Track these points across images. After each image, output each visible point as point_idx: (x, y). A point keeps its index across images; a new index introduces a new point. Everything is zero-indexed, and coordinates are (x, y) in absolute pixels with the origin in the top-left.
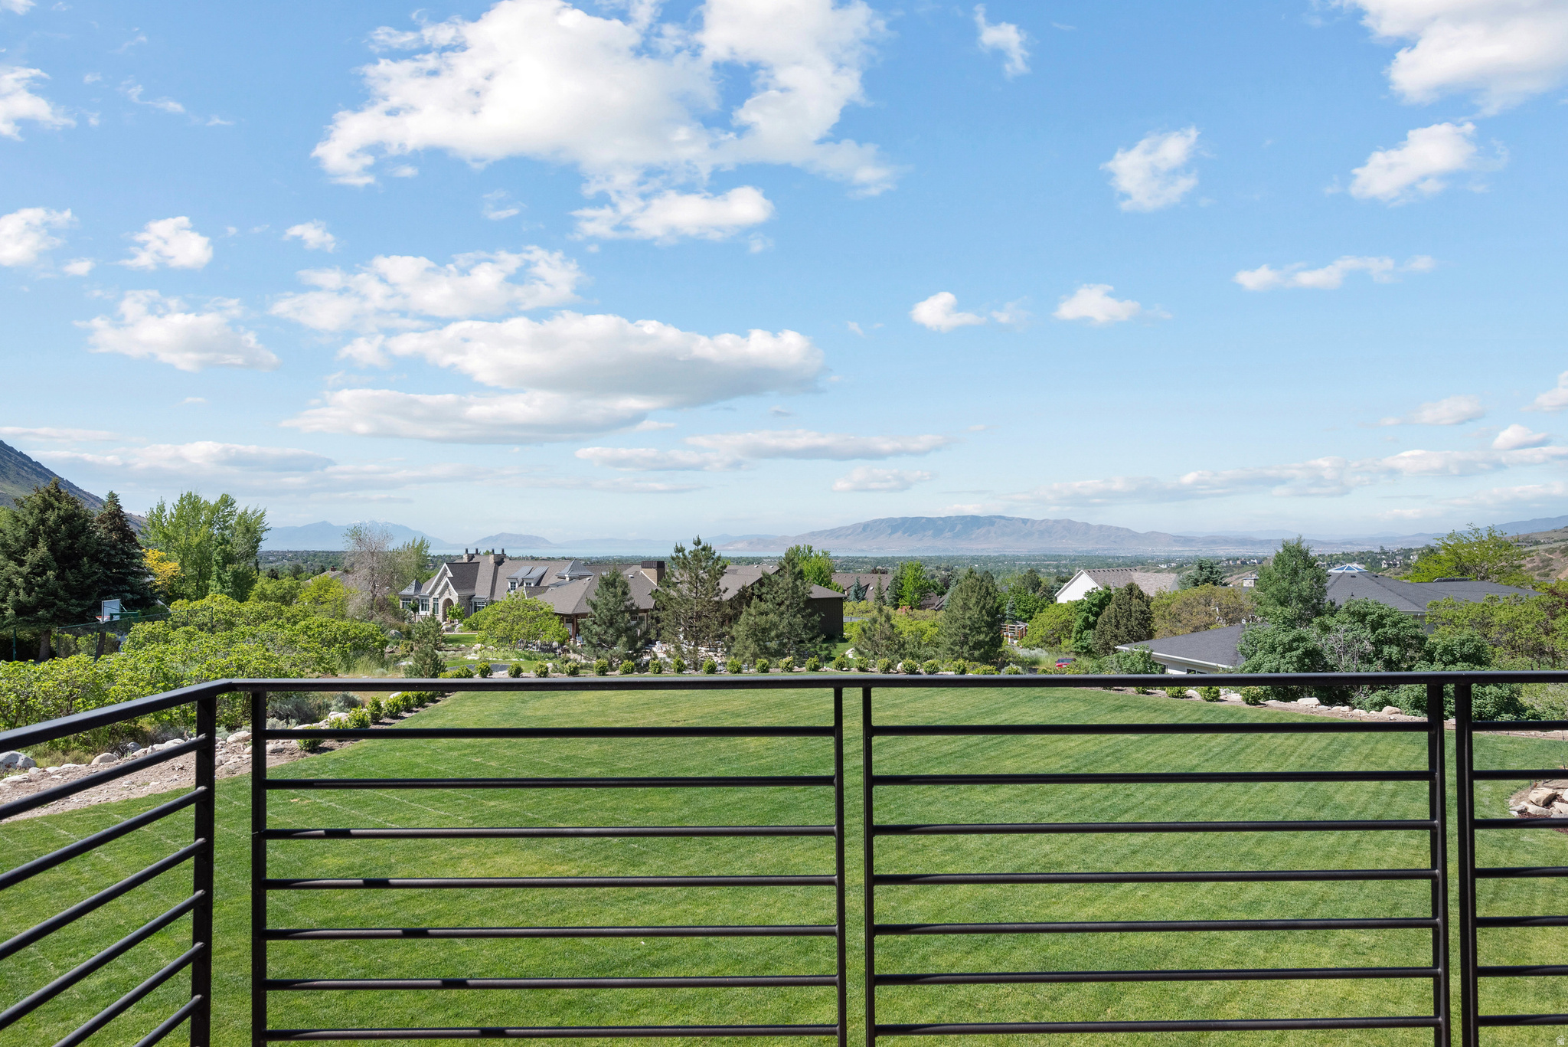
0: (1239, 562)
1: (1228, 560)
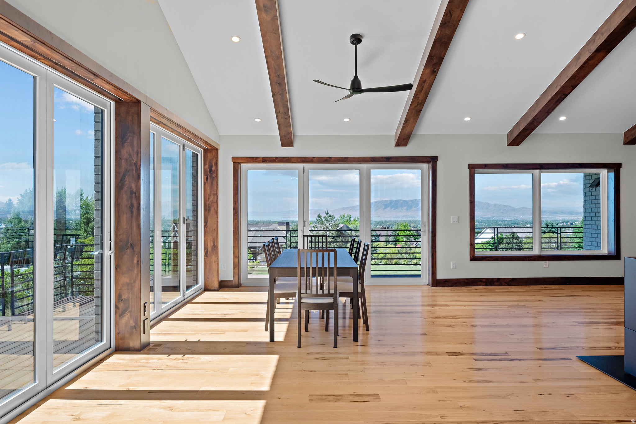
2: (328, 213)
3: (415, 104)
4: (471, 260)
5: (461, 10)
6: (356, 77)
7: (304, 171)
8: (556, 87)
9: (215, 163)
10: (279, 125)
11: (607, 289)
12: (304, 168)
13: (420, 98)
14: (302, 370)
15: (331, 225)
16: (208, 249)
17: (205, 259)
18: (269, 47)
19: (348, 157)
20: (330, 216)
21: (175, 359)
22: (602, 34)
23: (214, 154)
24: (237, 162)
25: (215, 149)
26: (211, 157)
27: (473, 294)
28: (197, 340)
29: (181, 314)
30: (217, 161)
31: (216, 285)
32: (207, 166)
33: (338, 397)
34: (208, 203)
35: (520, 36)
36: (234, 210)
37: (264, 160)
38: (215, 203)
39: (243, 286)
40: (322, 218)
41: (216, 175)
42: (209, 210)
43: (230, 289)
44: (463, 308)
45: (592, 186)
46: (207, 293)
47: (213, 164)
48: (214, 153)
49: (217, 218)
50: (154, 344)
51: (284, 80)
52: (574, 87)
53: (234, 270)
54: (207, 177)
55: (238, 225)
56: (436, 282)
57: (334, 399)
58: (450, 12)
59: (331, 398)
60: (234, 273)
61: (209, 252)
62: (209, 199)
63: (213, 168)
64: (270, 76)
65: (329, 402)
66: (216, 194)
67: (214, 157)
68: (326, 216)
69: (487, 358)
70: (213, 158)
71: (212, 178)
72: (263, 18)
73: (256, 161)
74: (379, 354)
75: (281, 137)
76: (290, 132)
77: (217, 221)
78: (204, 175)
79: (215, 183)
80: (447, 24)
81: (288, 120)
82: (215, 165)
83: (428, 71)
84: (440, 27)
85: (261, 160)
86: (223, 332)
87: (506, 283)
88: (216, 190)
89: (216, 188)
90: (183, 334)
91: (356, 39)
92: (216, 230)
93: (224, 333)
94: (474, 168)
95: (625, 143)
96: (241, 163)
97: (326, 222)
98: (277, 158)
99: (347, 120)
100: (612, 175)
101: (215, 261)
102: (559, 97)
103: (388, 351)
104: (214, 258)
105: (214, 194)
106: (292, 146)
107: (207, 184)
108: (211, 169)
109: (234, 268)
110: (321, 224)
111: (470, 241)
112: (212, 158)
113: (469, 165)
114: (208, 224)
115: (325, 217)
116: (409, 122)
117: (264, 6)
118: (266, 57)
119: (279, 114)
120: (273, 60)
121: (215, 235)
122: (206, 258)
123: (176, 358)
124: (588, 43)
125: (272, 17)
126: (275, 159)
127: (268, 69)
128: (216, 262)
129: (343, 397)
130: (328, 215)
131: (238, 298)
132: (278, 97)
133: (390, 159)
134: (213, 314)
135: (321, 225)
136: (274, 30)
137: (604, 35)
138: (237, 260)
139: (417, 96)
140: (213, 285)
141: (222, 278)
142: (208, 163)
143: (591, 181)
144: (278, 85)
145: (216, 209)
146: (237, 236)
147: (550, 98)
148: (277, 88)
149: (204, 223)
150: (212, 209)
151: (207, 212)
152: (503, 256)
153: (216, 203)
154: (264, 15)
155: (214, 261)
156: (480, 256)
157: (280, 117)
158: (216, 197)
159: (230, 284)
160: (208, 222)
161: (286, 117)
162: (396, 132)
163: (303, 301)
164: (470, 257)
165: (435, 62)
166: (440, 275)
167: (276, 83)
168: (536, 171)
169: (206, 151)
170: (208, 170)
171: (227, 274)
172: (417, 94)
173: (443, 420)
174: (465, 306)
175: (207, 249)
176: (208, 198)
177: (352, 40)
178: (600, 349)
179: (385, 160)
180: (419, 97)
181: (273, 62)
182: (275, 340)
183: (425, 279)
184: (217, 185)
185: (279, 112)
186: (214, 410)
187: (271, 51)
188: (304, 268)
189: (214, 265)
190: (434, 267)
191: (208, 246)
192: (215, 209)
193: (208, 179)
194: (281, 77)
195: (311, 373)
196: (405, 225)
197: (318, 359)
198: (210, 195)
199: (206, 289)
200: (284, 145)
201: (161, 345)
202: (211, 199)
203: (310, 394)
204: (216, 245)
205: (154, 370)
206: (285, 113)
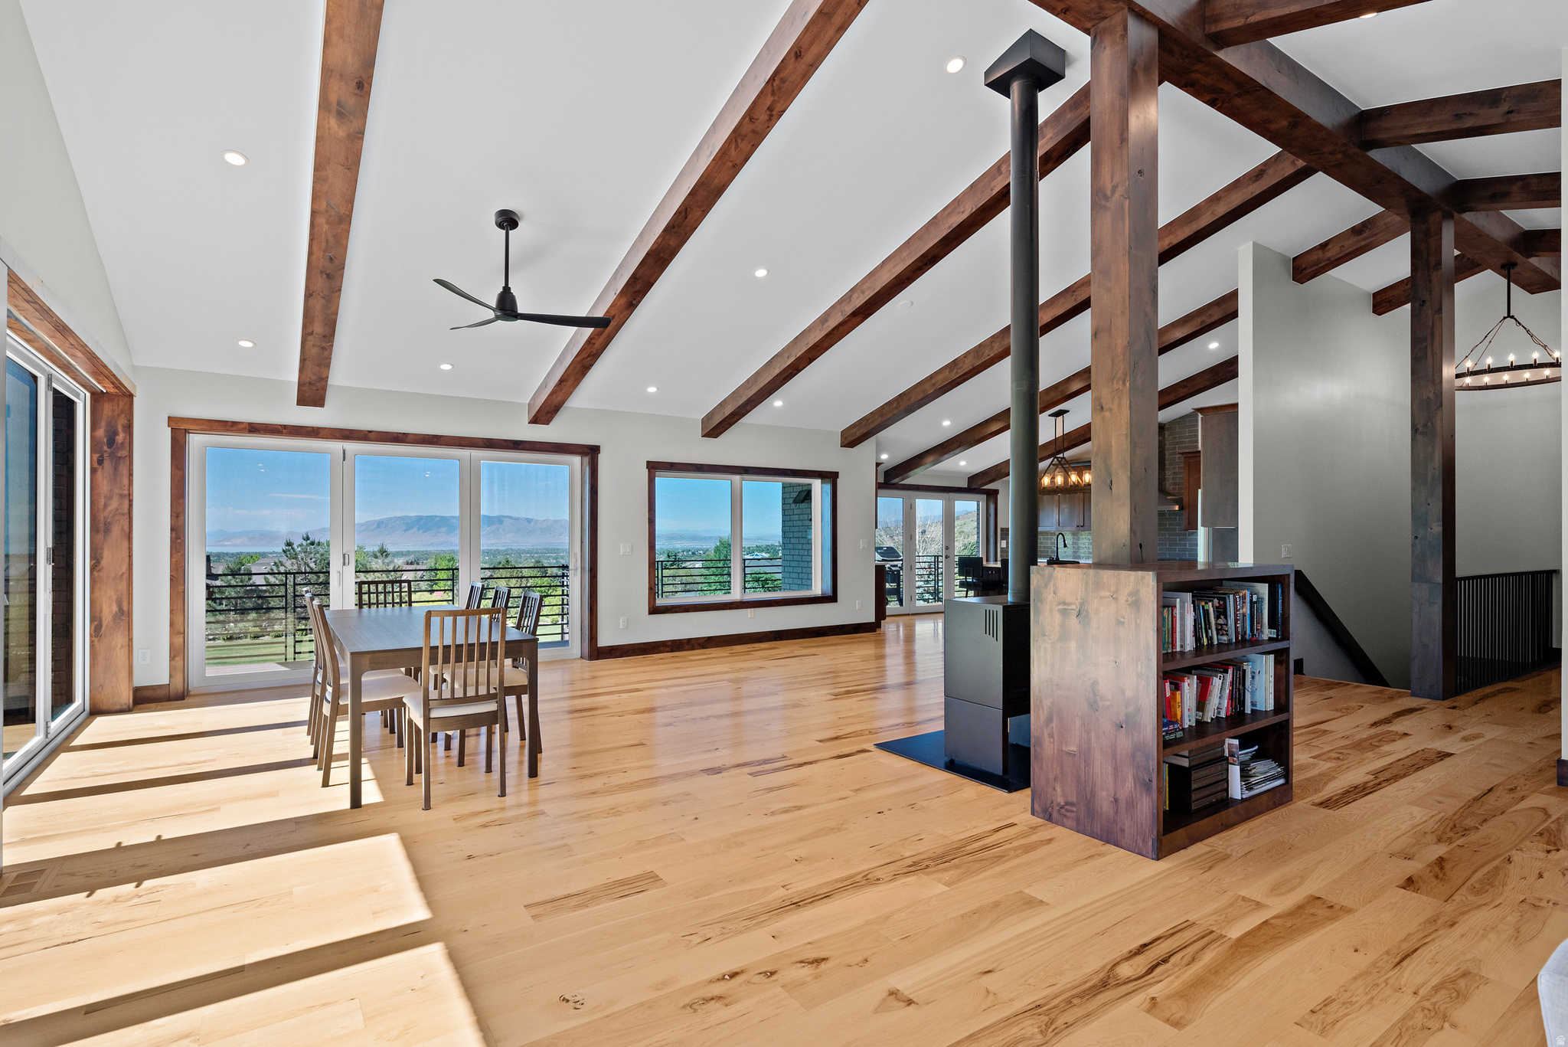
0: (690, 553)
1: (683, 551)
2: (308, 538)
3: (584, 355)
4: (651, 613)
5: (703, 211)
6: (507, 289)
7: (344, 457)
8: (788, 358)
9: (124, 427)
10: (303, 360)
11: (829, 643)
12: (344, 451)
13: (596, 346)
14: (470, 857)
15: (314, 559)
16: (103, 619)
17: (92, 642)
18: (326, 193)
19: (441, 436)
20: (312, 544)
21: (115, 901)
22: (863, 292)
23: (121, 406)
24: (180, 430)
25: (124, 395)
26: (113, 411)
27: (656, 667)
28: (153, 839)
29: (56, 781)
30: (129, 421)
31: (126, 697)
32: (101, 432)
33: (586, 896)
34: (102, 514)
35: (761, 273)
36: (174, 533)
37: (253, 427)
38: (123, 514)
39: (195, 695)
40: (295, 546)
41: (127, 454)
42: (107, 530)
43: (163, 703)
44: (664, 691)
45: (796, 501)
46: (100, 721)
47: (120, 428)
48: (121, 404)
49: (130, 549)
50: (16, 874)
51: (340, 269)
52: (811, 360)
53: (173, 663)
54: (102, 456)
55: (183, 564)
56: (597, 653)
57: (579, 903)
58: (686, 209)
59: (573, 901)
60: (172, 669)
61: (104, 625)
62: (105, 506)
63: (120, 438)
64: (310, 254)
65: (575, 911)
66: (125, 496)
67: (122, 412)
68: (304, 543)
69: (766, 768)
70: (119, 415)
71: (117, 461)
72: (329, 129)
73: (234, 429)
74: (593, 793)
75: (300, 385)
76: (324, 376)
77: (130, 556)
78: (92, 451)
79: (125, 472)
80: (676, 229)
81: (326, 353)
82: (124, 431)
83: (623, 301)
84: (665, 231)
85: (245, 428)
86: (212, 808)
87: (699, 645)
88: (127, 487)
89: (126, 481)
90: (98, 829)
91: (508, 220)
92: (126, 576)
93: (218, 809)
94: (653, 467)
95: (843, 445)
96: (190, 431)
97: (303, 555)
98: (285, 427)
99: (446, 367)
100: (828, 487)
101: (122, 647)
102: (790, 371)
103: (606, 786)
104: (120, 640)
105: (122, 496)
106: (322, 405)
107: (99, 473)
108: (114, 440)
109: (172, 658)
110: (293, 559)
111: (649, 583)
112: (116, 413)
113: (648, 462)
114: (104, 562)
115: (301, 545)
116: (565, 383)
117: (339, 104)
118: (314, 213)
119: (310, 338)
120: (327, 223)
121: (124, 585)
122: (96, 640)
123: (117, 897)
124: (841, 301)
125: (351, 130)
126: (280, 427)
127: (312, 239)
128: (127, 648)
129: (594, 894)
130: (308, 542)
131: (201, 723)
132: (318, 304)
133: (519, 444)
134: (156, 768)
135: (294, 561)
136: (347, 161)
137: (866, 293)
138: (181, 640)
139: (593, 341)
140: (115, 700)
141: (139, 681)
142: (103, 424)
143: (795, 495)
144: (324, 276)
145: (127, 530)
146: (182, 587)
147: (777, 371)
148: (320, 282)
149: (92, 558)
150: (116, 531)
151: (100, 536)
152: (696, 605)
153: (127, 516)
154: (333, 122)
155: (120, 646)
156: (663, 606)
157: (309, 344)
158: (126, 502)
159: (162, 693)
160: (102, 558)
161: (324, 344)
162: (533, 398)
163: (434, 714)
164: (649, 608)
165: (637, 289)
166: (604, 640)
167: (321, 272)
168: (737, 478)
169: (97, 397)
170: (105, 440)
171: (154, 670)
172: (594, 338)
173: (790, 891)
174: (666, 687)
175: (101, 620)
176: (103, 503)
177: (500, 220)
178: (892, 728)
179: (512, 445)
180: (594, 344)
181: (325, 227)
182: (363, 803)
183: (576, 646)
184: (131, 475)
185: (311, 334)
186: (325, 1005)
187: (328, 204)
188: (437, 648)
189: (121, 655)
190: (594, 628)
191: (101, 612)
192: (122, 529)
193: (105, 461)
194: (336, 261)
195: (491, 857)
196: (448, 558)
197: (484, 826)
198: (109, 498)
199: (96, 711)
200: (302, 401)
201: (42, 871)
202: (114, 504)
203: (526, 904)
204: (125, 608)
205: (63, 944)
206: (325, 336)
